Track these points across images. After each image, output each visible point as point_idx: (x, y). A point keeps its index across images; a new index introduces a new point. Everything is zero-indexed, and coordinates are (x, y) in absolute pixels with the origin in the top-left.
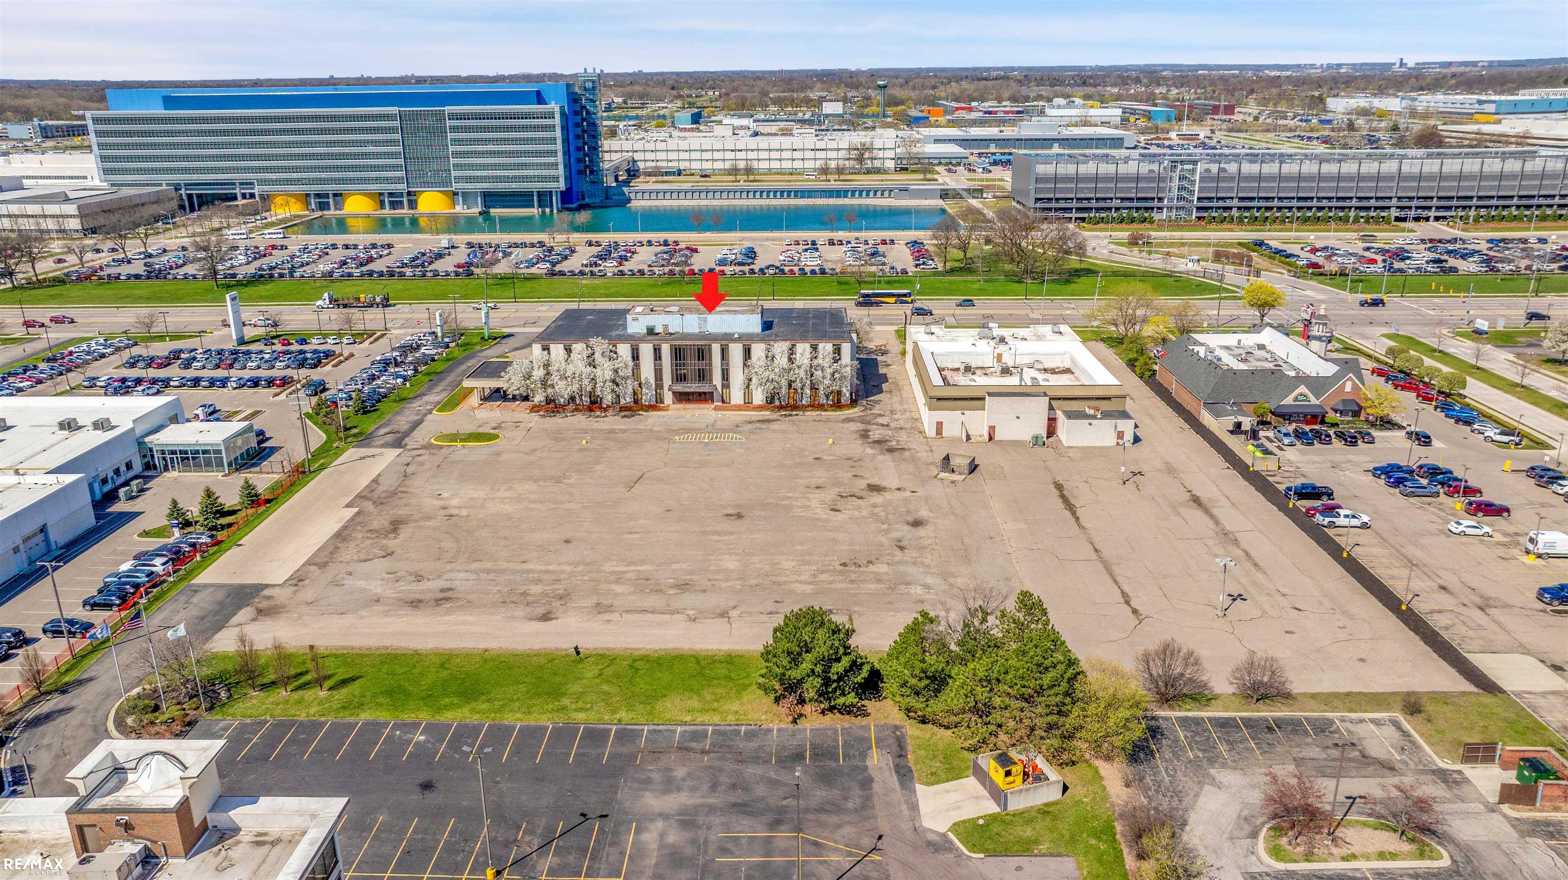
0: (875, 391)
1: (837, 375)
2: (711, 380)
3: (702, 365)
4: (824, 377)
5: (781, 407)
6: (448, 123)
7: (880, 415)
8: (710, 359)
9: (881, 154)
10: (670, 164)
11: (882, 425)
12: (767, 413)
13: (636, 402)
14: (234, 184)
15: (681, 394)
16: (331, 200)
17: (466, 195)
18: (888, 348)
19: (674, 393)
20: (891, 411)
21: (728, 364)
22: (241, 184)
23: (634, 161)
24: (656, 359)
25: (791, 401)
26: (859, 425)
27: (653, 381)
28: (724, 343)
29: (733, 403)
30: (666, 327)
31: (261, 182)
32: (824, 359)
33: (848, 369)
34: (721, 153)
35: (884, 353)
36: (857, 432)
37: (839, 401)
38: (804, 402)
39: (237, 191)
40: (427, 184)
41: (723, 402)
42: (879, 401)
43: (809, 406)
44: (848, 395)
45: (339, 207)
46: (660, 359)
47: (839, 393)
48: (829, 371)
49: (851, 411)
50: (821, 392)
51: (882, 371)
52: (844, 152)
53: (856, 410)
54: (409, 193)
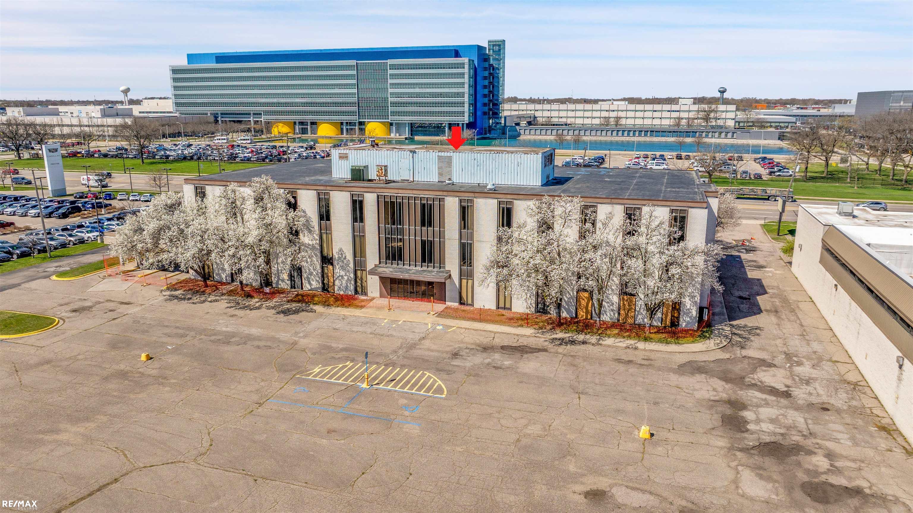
0: (744, 307)
1: (674, 270)
2: (442, 262)
3: (428, 233)
4: (646, 273)
5: (560, 324)
6: (390, 72)
7: (764, 363)
8: (442, 225)
9: (723, 115)
10: (561, 120)
11: (773, 391)
12: (528, 331)
13: (325, 288)
14: (249, 114)
15: (394, 281)
16: (309, 127)
17: (399, 126)
18: (754, 243)
19: (383, 280)
20: (788, 356)
21: (471, 236)
22: (254, 114)
23: (535, 117)
24: (355, 220)
25: (582, 314)
26: (719, 384)
27: (350, 256)
28: (466, 196)
29: (478, 304)
30: (384, 169)
31: (267, 113)
32: (649, 237)
33: (700, 260)
34: (599, 113)
35: (750, 250)
36: (713, 404)
37: (675, 323)
38: (606, 318)
39: (251, 119)
40: (371, 117)
41: (461, 302)
42: (755, 331)
43: (613, 326)
44: (694, 312)
45: (314, 132)
46: (362, 220)
47: (676, 307)
48: (657, 261)
49: (699, 346)
50: (640, 304)
51: (752, 274)
52: (694, 113)
53: (711, 344)
54: (361, 123)
